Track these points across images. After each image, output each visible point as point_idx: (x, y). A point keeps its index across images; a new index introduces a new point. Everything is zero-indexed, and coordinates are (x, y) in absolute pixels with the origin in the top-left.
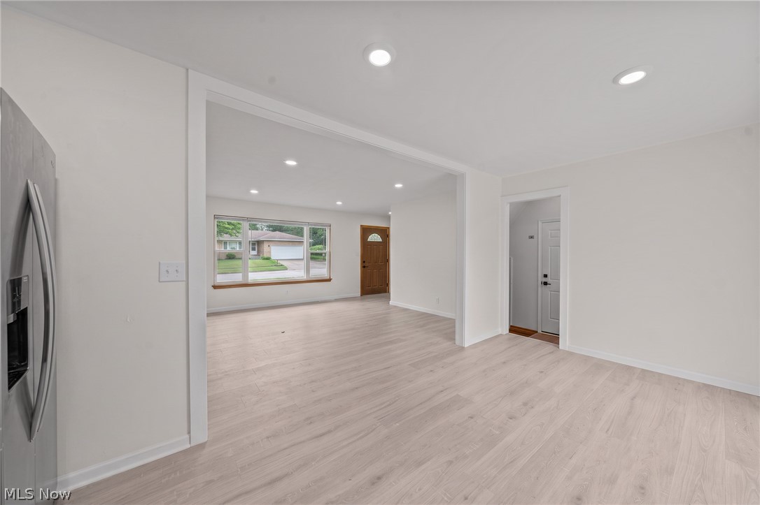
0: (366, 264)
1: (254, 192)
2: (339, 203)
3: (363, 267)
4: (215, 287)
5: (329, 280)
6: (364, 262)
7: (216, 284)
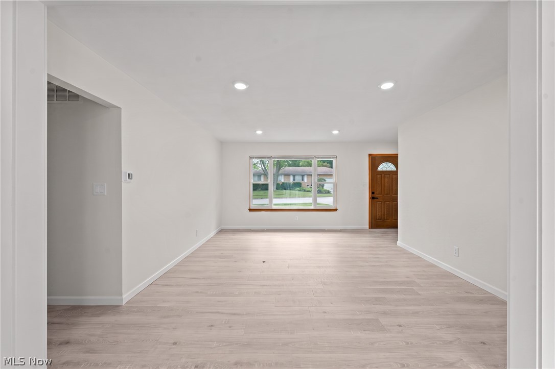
0: (376, 195)
1: (259, 132)
2: (335, 132)
3: (373, 198)
4: (250, 210)
5: (336, 210)
6: (373, 193)
7: (251, 208)
